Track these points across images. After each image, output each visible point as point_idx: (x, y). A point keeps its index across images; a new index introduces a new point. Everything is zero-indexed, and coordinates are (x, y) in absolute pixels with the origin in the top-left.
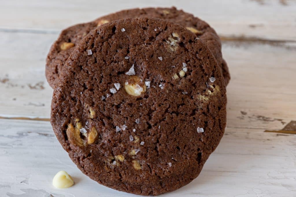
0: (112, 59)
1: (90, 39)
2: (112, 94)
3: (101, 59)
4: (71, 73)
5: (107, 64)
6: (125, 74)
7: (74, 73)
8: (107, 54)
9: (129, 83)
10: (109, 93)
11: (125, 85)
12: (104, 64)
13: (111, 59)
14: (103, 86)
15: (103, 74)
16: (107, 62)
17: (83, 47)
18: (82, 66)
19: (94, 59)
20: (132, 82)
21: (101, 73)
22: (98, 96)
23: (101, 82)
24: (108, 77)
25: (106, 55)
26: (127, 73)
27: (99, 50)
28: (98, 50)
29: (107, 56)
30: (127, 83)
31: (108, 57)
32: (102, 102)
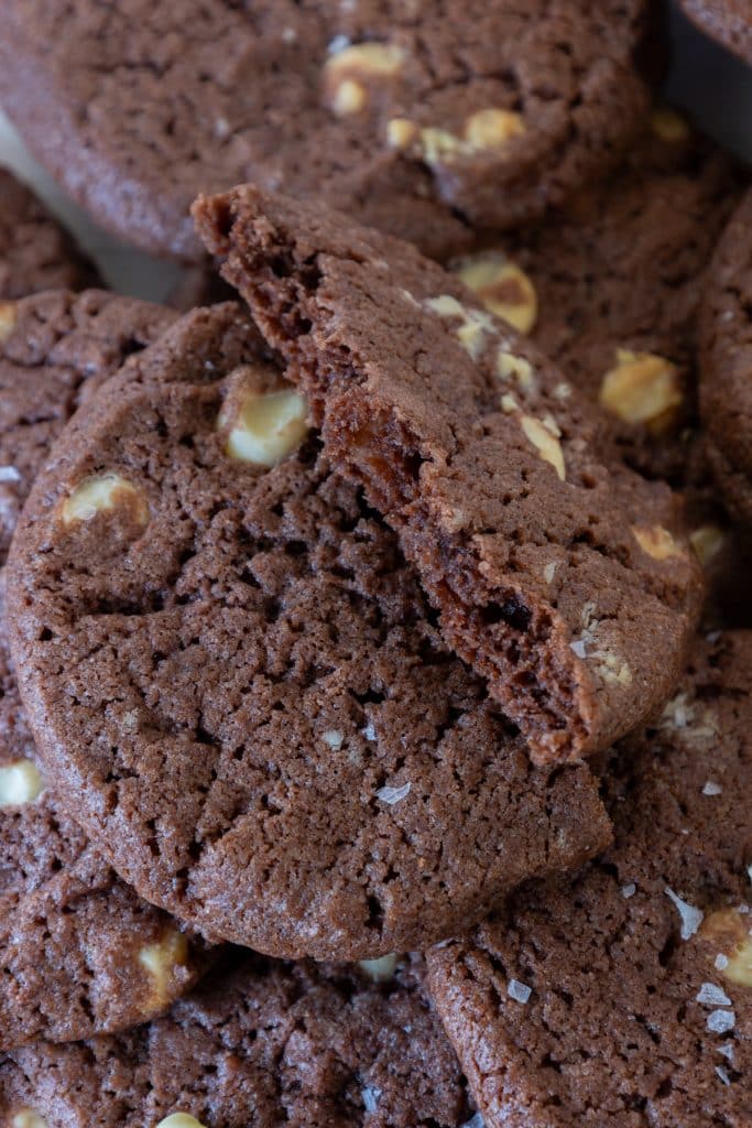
0: (600, 941)
1: (460, 958)
2: (729, 1034)
3: (571, 975)
4: (545, 1111)
5: (606, 969)
6: (684, 942)
7: (556, 1101)
8: (569, 943)
9: (728, 952)
10: (715, 1042)
11: (721, 972)
12: (597, 979)
13: (594, 943)
14: (680, 1042)
15: (629, 1009)
16: (596, 965)
17: (479, 1002)
18: (548, 1055)
19: (555, 996)
20: (729, 942)
21: (623, 1012)
22: (705, 1085)
23: (656, 1038)
24: (653, 1000)
25: (569, 947)
26: (685, 935)
27: (531, 956)
28: (528, 959)
29: (575, 947)
30: (721, 962)
31: (580, 945)
32: (734, 1089)
